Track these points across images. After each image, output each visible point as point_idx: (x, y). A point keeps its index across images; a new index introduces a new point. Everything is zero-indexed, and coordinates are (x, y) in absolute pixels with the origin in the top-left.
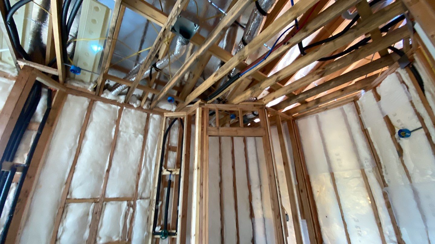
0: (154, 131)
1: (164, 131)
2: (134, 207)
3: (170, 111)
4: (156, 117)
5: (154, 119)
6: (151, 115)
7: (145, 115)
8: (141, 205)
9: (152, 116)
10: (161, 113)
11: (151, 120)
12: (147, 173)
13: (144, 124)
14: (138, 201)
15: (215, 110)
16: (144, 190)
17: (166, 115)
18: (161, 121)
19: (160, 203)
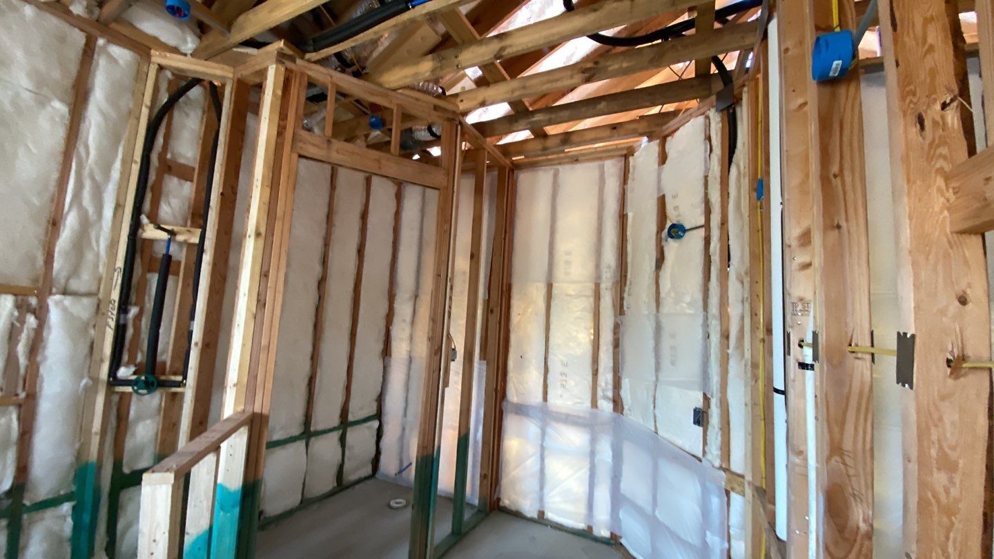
0: (112, 99)
1: (151, 108)
2: (41, 313)
3: (175, 50)
4: (121, 54)
5: (113, 60)
6: (101, 42)
7: (79, 38)
8: (65, 310)
9: (104, 48)
10: (142, 46)
11: (101, 63)
12: (86, 225)
13: (74, 69)
14: (53, 301)
15: (327, 88)
16: (75, 272)
17: (157, 57)
18: (140, 77)
19: (133, 311)
